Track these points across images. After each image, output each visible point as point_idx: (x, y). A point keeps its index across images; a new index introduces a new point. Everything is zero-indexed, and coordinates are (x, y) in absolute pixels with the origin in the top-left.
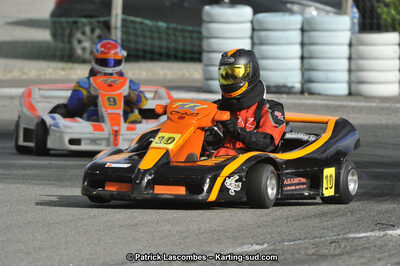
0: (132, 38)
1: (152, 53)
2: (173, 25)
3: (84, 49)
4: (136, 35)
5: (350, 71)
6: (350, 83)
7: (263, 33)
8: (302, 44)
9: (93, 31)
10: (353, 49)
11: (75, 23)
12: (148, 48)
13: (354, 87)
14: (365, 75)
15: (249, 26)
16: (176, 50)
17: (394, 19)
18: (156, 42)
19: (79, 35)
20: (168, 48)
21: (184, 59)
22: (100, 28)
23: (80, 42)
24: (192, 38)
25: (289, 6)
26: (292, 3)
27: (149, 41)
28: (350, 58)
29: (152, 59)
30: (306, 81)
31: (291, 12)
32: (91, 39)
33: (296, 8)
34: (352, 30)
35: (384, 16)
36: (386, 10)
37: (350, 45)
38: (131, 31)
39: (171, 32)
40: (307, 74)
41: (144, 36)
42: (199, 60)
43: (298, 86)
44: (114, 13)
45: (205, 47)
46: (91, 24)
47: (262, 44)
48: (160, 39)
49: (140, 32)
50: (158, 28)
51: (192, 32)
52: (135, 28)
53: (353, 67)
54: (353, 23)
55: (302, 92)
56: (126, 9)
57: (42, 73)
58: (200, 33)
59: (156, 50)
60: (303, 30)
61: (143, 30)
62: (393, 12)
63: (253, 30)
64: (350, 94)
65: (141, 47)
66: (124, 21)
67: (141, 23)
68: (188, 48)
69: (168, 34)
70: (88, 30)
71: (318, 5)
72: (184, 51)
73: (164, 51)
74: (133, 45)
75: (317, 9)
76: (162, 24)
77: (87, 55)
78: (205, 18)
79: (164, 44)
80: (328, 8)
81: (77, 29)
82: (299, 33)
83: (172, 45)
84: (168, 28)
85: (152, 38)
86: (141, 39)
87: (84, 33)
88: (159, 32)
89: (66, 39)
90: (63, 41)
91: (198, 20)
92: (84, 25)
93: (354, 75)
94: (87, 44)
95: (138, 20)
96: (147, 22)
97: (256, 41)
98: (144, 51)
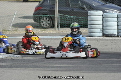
2: (75, 17)
3: (44, 24)
4: (64, 20)
8: (118, 22)
9: (46, 19)
12: (68, 24)
15: (102, 16)
22: (49, 18)
23: (42, 22)
24: (81, 20)
30: (119, 33)
39: (74, 19)
40: (119, 30)
45: (89, 23)
47: (106, 22)
51: (83, 19)
52: (64, 18)
55: (118, 36)
57: (37, 31)
60: (118, 18)
61: (66, 18)
63: (103, 18)
65: (66, 23)
66: (60, 15)
67: (66, 16)
74: (63, 23)
78: (89, 14)
82: (116, 18)
86: (66, 21)
89: (38, 21)
90: (37, 22)
97: (104, 21)
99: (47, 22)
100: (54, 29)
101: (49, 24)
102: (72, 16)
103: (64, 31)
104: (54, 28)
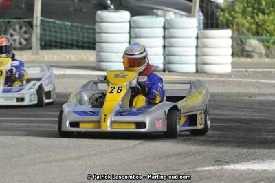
0: (48, 33)
1: (61, 43)
2: (75, 24)
4: (50, 31)
5: (197, 55)
6: (197, 65)
7: (137, 30)
8: (164, 38)
9: (21, 28)
10: (199, 40)
11: (9, 22)
12: (59, 40)
13: (199, 67)
14: (207, 59)
16: (78, 41)
17: (228, 20)
18: (64, 36)
19: (11, 31)
20: (72, 40)
21: (83, 48)
22: (26, 26)
23: (12, 35)
24: (88, 33)
25: (155, 11)
26: (158, 9)
27: (59, 35)
28: (197, 47)
29: (61, 48)
30: (167, 62)
31: (157, 15)
32: (20, 33)
33: (160, 12)
34: (198, 28)
35: (221, 18)
36: (222, 13)
37: (197, 38)
38: (47, 28)
39: (74, 29)
41: (56, 32)
42: (94, 48)
43: (161, 66)
44: (35, 16)
45: (97, 40)
46: (19, 23)
47: (136, 37)
48: (67, 34)
49: (53, 29)
50: (65, 25)
51: (88, 29)
52: (49, 26)
53: (199, 53)
54: (199, 23)
55: (164, 71)
56: (43, 13)
58: (94, 29)
59: (64, 41)
60: (164, 28)
61: (55, 27)
62: (227, 15)
63: (131, 27)
64: (197, 71)
65: (53, 39)
66: (42, 21)
67: (54, 23)
68: (86, 40)
69: (72, 30)
70: (17, 27)
71: (175, 10)
72: (83, 42)
73: (69, 42)
74: (48, 38)
75: (174, 13)
76: (68, 24)
77: (17, 45)
78: (97, 19)
79: (69, 37)
80: (182, 13)
81: (10, 26)
82: (162, 29)
83: (75, 38)
84: (72, 26)
85: (61, 33)
86: (53, 34)
87: (14, 30)
88: (66, 29)
91: (93, 21)
92: (15, 24)
93: (199, 58)
94: (17, 37)
95: (52, 20)
96: (57, 22)
97: (132, 35)
98: (56, 42)
99: (21, 36)
100: (30, 51)
101: (26, 39)
102: (67, 23)
103: (46, 57)
104: (31, 48)
